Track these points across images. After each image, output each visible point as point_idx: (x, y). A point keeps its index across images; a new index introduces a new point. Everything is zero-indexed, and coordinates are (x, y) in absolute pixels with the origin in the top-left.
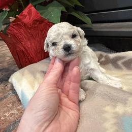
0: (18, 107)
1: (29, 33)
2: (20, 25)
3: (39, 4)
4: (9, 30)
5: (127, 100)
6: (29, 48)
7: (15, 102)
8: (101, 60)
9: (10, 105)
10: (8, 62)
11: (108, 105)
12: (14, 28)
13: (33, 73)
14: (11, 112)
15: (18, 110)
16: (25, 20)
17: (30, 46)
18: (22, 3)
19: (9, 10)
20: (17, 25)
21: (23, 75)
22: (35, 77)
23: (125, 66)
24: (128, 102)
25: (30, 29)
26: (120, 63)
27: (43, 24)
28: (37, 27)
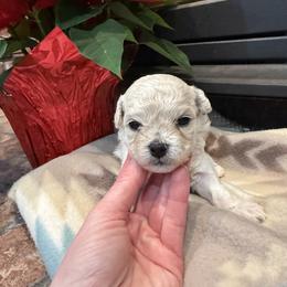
0: (29, 257)
1: (55, 89)
2: (35, 73)
3: (75, 27)
4: (11, 82)
5: (268, 250)
6: (53, 121)
7: (21, 243)
8: (211, 148)
9: (11, 252)
10: (6, 148)
11: (229, 259)
12: (20, 78)
13: (63, 180)
14: (13, 268)
15: (29, 263)
16: (46, 61)
17: (55, 118)
18: (38, 21)
19: (9, 36)
20: (29, 71)
21: (40, 184)
22: (67, 189)
23: (262, 161)
24: (269, 254)
25: (56, 79)
26: (251, 154)
27: (86, 69)
28: (73, 75)
